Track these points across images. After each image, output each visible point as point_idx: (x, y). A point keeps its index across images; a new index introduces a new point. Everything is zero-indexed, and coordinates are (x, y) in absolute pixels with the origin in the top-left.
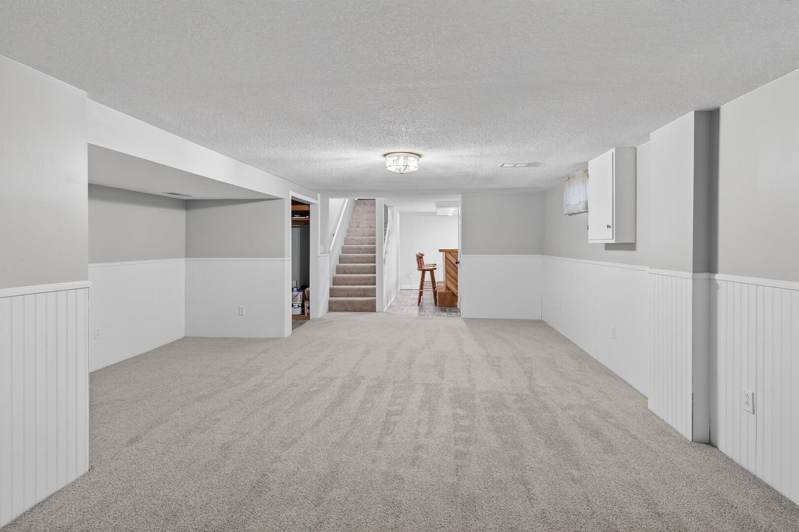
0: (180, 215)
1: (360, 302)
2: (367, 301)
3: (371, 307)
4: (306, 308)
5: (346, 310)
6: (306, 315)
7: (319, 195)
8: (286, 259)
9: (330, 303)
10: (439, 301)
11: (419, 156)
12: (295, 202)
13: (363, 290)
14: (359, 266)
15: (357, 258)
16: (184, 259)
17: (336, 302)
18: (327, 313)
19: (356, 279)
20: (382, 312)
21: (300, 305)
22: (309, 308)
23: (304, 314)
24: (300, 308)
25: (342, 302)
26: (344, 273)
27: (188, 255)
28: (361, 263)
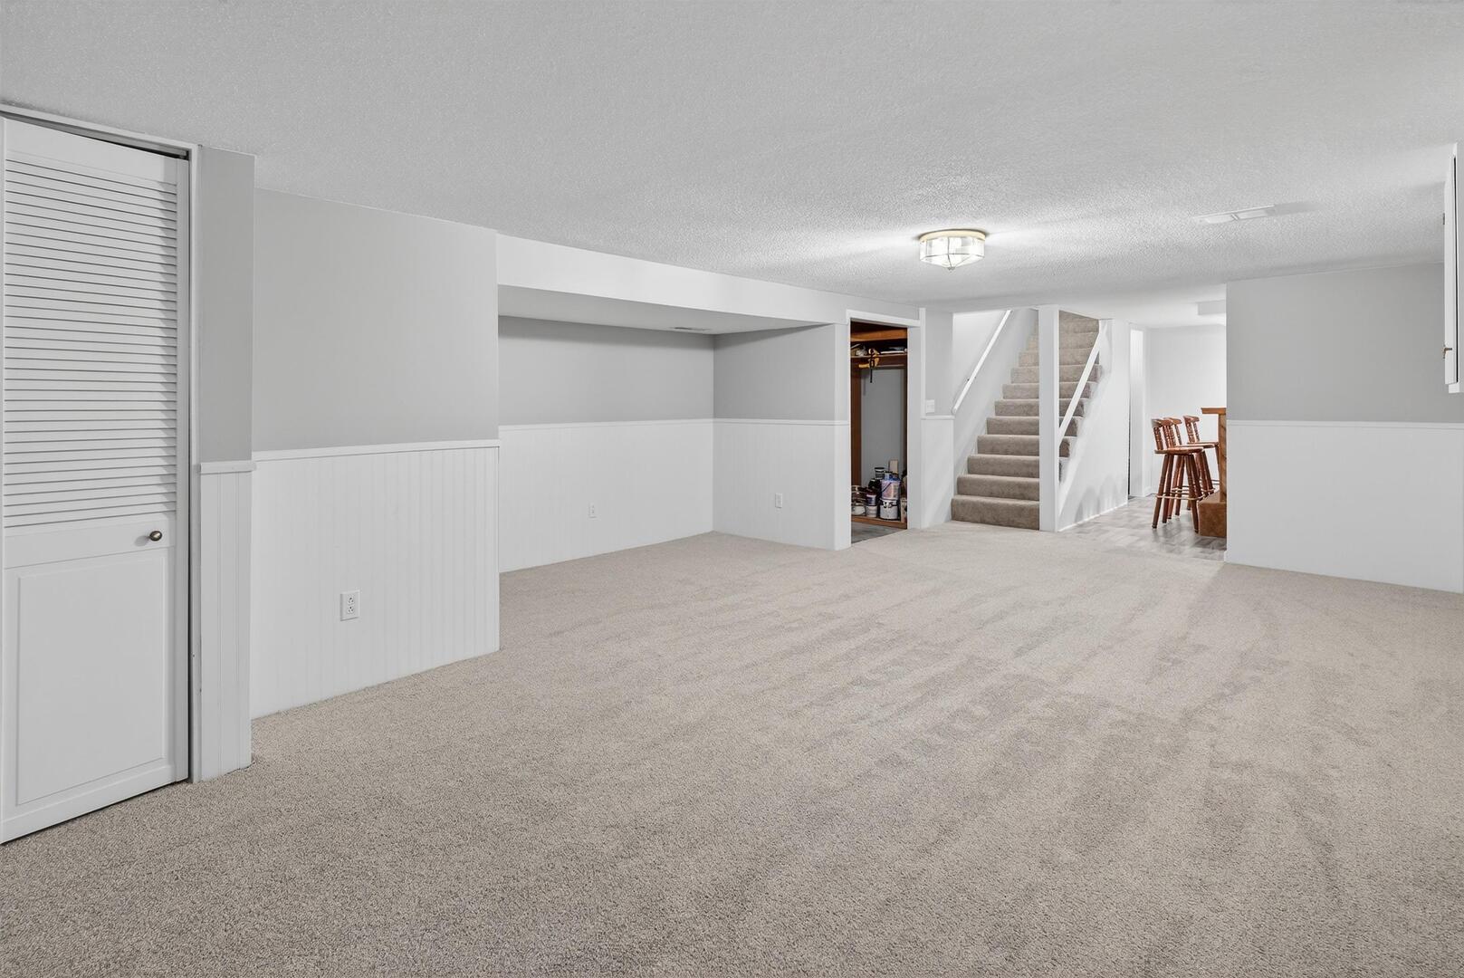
0: (703, 360)
1: (1008, 508)
2: (1022, 509)
3: (1031, 521)
4: (902, 509)
5: (983, 522)
6: (903, 521)
7: (923, 311)
8: (836, 422)
9: (954, 504)
10: (1203, 523)
11: (986, 234)
12: (858, 327)
13: (1019, 485)
14: (1021, 439)
15: (1020, 423)
16: (712, 420)
17: (964, 504)
18: (946, 521)
19: (1009, 463)
20: (1053, 531)
21: (895, 503)
22: (906, 509)
23: (900, 520)
24: (895, 508)
25: (974, 505)
26: (993, 452)
27: (716, 415)
28: (1028, 434)
